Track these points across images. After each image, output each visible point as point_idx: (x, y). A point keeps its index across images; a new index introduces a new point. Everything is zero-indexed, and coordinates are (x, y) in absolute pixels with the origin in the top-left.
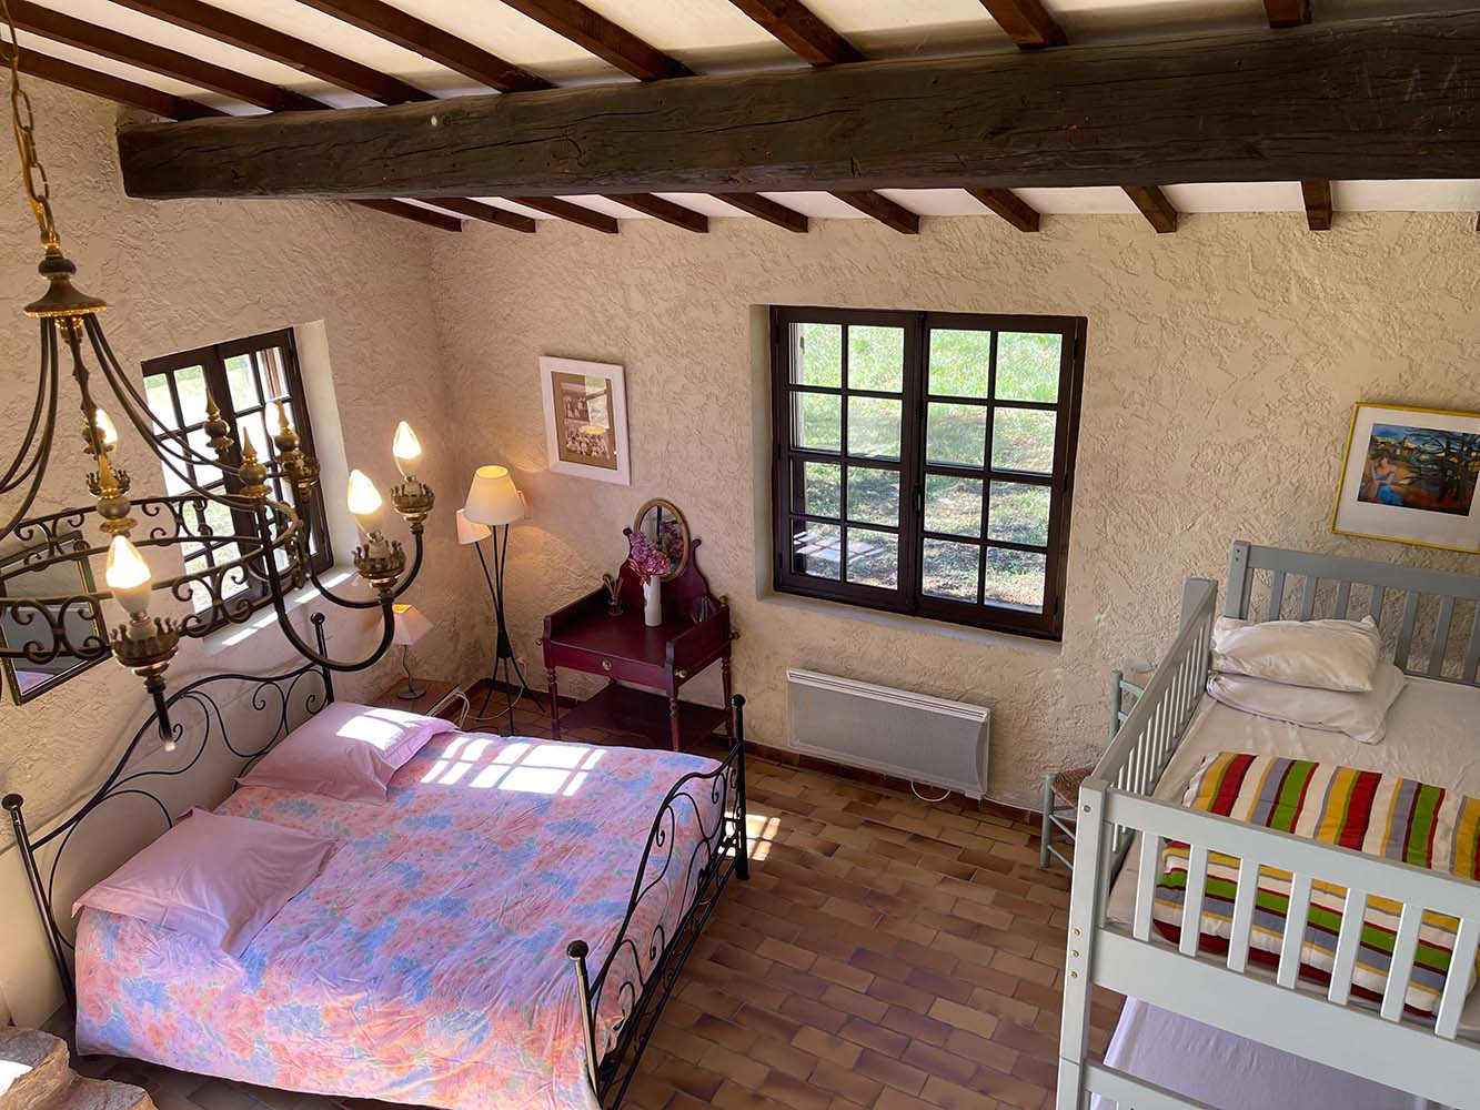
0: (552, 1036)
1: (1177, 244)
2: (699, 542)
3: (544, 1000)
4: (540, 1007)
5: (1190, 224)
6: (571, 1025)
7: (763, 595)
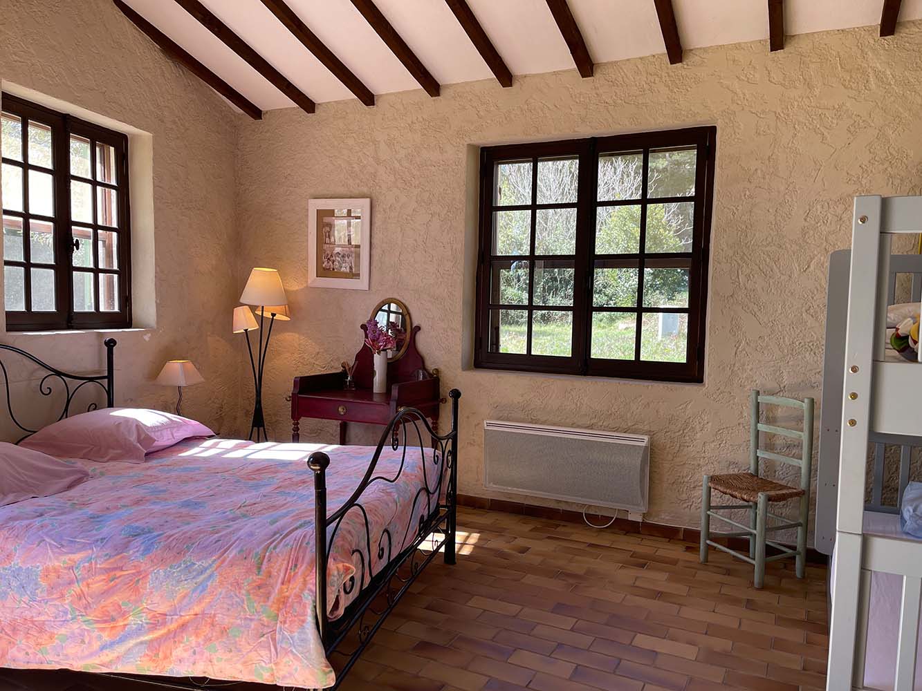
0: (280, 581)
1: (784, 58)
2: (418, 328)
3: (275, 548)
4: (271, 553)
5: (793, 42)
6: (302, 568)
7: (466, 368)
